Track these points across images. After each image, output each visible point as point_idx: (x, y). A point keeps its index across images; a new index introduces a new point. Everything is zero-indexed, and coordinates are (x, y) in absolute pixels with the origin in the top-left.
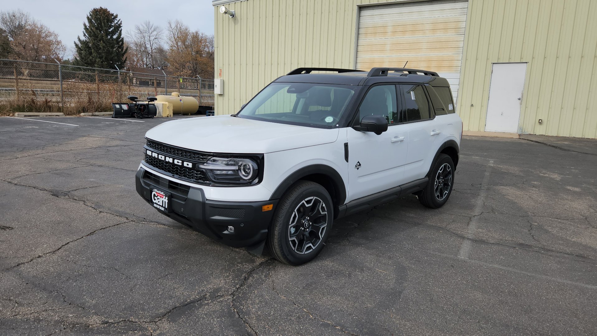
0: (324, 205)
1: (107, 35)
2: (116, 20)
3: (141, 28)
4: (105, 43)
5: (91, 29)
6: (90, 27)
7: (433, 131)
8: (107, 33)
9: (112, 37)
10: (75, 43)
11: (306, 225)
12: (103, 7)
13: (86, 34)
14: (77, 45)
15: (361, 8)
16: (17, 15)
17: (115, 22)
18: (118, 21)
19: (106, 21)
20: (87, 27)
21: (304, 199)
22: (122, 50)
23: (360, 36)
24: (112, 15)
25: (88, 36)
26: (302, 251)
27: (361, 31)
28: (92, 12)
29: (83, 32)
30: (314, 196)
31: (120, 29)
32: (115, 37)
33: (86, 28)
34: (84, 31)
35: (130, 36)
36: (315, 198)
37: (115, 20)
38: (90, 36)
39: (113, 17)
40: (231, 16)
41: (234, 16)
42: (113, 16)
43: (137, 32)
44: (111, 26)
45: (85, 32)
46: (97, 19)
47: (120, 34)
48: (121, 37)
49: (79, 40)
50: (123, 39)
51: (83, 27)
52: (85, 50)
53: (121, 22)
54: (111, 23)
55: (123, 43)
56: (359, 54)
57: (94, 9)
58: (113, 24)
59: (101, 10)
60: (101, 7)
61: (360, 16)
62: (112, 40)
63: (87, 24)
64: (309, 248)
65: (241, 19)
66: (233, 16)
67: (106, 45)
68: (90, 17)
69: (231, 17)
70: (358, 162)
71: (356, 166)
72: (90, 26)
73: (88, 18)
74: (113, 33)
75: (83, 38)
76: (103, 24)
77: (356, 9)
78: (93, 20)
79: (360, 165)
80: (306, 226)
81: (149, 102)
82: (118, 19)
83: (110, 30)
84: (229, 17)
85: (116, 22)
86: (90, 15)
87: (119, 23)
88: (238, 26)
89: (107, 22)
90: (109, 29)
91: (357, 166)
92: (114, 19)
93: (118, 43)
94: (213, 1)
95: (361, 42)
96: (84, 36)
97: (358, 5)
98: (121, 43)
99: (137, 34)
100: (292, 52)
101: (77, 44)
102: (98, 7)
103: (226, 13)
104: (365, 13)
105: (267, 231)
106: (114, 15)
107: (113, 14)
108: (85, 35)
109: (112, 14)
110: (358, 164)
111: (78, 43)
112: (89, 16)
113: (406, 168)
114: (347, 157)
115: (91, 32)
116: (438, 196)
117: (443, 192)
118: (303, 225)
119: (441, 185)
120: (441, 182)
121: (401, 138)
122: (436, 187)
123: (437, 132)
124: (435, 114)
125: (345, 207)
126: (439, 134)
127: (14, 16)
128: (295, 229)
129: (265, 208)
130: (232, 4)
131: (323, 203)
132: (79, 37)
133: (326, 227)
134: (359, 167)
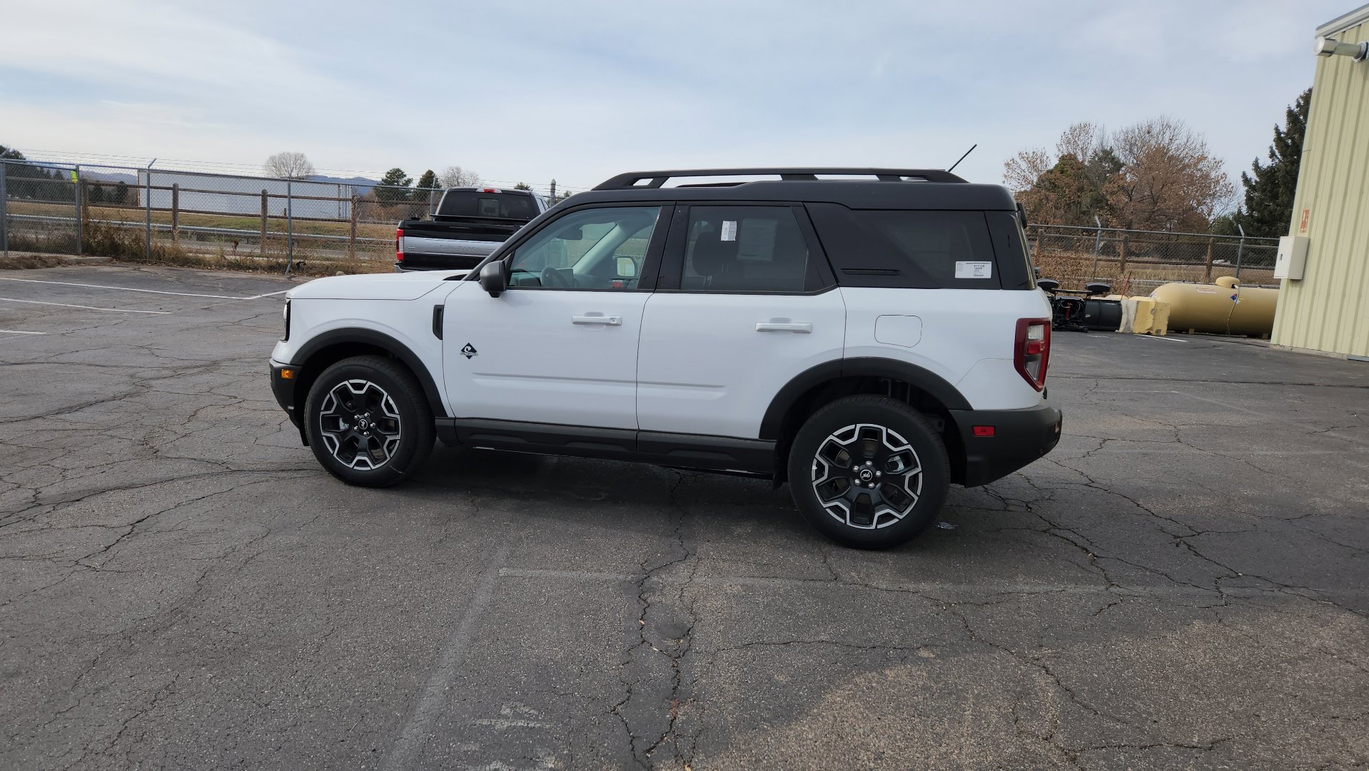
0: (391, 402)
6: (1287, 134)
7: (776, 320)
10: (1244, 175)
11: (363, 425)
13: (1277, 152)
14: (1247, 181)
21: (348, 380)
25: (1279, 157)
26: (349, 463)
29: (1271, 147)
30: (368, 380)
33: (1280, 139)
34: (1274, 144)
36: (369, 383)
40: (1356, 58)
41: (1364, 58)
45: (1274, 148)
49: (1256, 166)
51: (1273, 135)
52: (1264, 191)
63: (1283, 128)
64: (365, 464)
66: (1363, 55)
69: (1356, 61)
70: (469, 345)
71: (463, 350)
72: (1289, 130)
73: (1290, 113)
75: (1266, 162)
79: (473, 350)
80: (363, 427)
81: (1089, 294)
84: (1351, 62)
91: (465, 350)
94: (1319, 28)
96: (1271, 157)
101: (1249, 177)
103: (1328, 53)
108: (1272, 155)
110: (469, 348)
111: (1253, 176)
113: (643, 390)
114: (438, 329)
115: (1287, 145)
116: (836, 509)
117: (876, 508)
118: (357, 422)
119: (864, 484)
120: (862, 475)
121: (606, 318)
122: (817, 478)
123: (794, 324)
124: (837, 281)
125: (451, 423)
126: (807, 332)
127: (1149, 133)
128: (347, 426)
129: (284, 374)
130: (1366, 24)
131: (389, 398)
132: (1256, 161)
133: (397, 443)
134: (471, 354)
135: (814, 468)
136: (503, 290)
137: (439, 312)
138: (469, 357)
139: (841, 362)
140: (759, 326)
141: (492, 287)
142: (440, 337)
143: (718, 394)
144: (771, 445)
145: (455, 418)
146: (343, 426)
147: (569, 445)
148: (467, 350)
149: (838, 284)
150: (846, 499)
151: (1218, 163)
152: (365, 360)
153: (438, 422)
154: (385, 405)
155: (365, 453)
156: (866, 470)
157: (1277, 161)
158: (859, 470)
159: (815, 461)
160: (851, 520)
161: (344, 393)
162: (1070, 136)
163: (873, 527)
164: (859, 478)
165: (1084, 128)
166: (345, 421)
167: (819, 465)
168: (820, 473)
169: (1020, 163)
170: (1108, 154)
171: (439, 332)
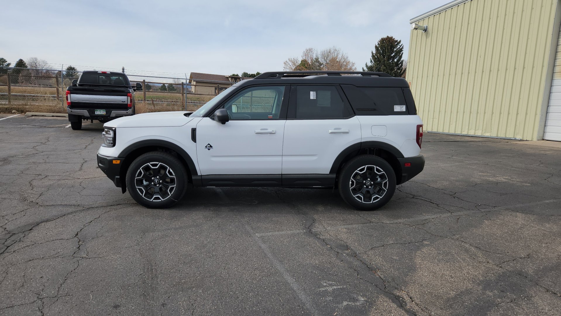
0: (171, 171)
1: (389, 59)
2: (399, 45)
4: (386, 66)
5: (377, 56)
6: (375, 54)
7: (336, 129)
8: (389, 58)
9: (393, 60)
12: (389, 36)
13: (373, 60)
17: (398, 48)
18: (401, 46)
19: (389, 47)
20: (374, 55)
21: (149, 162)
22: (401, 72)
24: (397, 41)
25: (373, 62)
26: (150, 199)
28: (380, 41)
29: (371, 59)
31: (401, 53)
32: (396, 60)
34: (372, 57)
36: (160, 163)
37: (398, 45)
38: (375, 62)
39: (396, 43)
41: (426, 31)
44: (393, 52)
45: (372, 59)
46: (382, 47)
47: (401, 57)
48: (401, 60)
49: (367, 66)
50: (402, 61)
51: (371, 55)
53: (403, 46)
54: (394, 48)
55: (402, 65)
57: (382, 39)
58: (395, 50)
59: (387, 38)
60: (388, 36)
62: (393, 63)
63: (374, 52)
64: (157, 198)
65: (432, 33)
66: (425, 30)
67: (386, 68)
68: (378, 46)
69: (423, 32)
70: (209, 144)
71: (206, 147)
72: (376, 53)
73: (376, 47)
74: (394, 57)
75: (369, 64)
76: (387, 50)
78: (379, 48)
79: (211, 146)
80: (156, 183)
82: (400, 44)
83: (392, 55)
84: (422, 32)
85: (399, 46)
86: (378, 44)
87: (401, 48)
88: (429, 40)
89: (391, 48)
90: (392, 54)
91: (207, 147)
92: (397, 44)
93: (397, 65)
98: (400, 65)
100: (477, 59)
101: (364, 69)
102: (385, 36)
103: (416, 29)
105: (119, 177)
106: (398, 41)
107: (397, 40)
108: (371, 61)
109: (396, 41)
110: (209, 146)
113: (285, 158)
114: (194, 138)
115: (376, 58)
116: (358, 197)
117: (372, 195)
118: (153, 181)
119: (367, 187)
120: (367, 184)
121: (270, 130)
122: (352, 187)
123: (342, 130)
125: (200, 178)
126: (348, 133)
127: (330, 52)
128: (147, 183)
129: (114, 162)
130: (426, 20)
131: (170, 169)
132: (366, 64)
133: (175, 188)
134: (210, 148)
135: (350, 183)
136: (228, 121)
137: (194, 131)
138: (209, 149)
139: (361, 143)
140: (330, 131)
141: (223, 120)
142: (195, 142)
143: (315, 158)
144: (334, 176)
145: (201, 176)
146: (145, 183)
147: (253, 183)
148: (208, 146)
149: (355, 114)
150: (362, 193)
151: (353, 64)
152: (157, 153)
153: (194, 177)
154: (168, 172)
155: (158, 194)
156: (368, 182)
157: (373, 64)
158: (366, 182)
159: (351, 180)
160: (364, 201)
161: (147, 169)
162: (306, 53)
163: (372, 202)
164: (366, 185)
165: (310, 50)
166: (146, 181)
167: (352, 181)
168: (352, 185)
169: (289, 62)
170: (317, 60)
171: (195, 140)
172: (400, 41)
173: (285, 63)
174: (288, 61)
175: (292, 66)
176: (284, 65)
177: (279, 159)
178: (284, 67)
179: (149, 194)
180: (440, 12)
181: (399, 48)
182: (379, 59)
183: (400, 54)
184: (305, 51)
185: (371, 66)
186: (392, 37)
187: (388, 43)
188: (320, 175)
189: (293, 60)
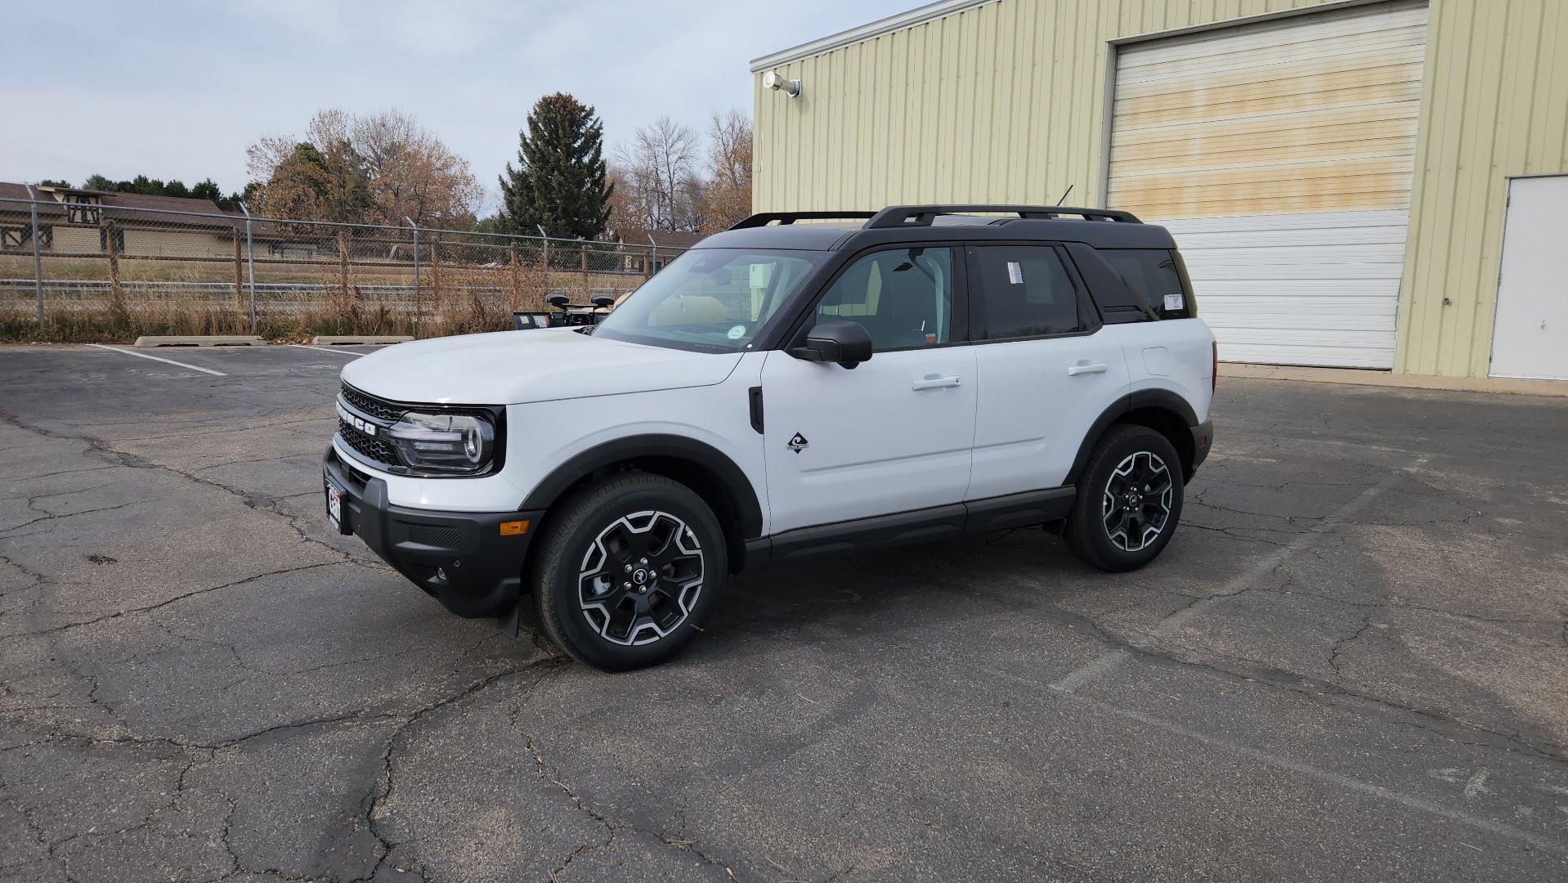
0: (690, 533)
1: (569, 156)
2: (591, 120)
3: (649, 134)
4: (563, 175)
5: (537, 145)
6: (532, 140)
7: (1081, 363)
8: (570, 152)
9: (579, 160)
10: (500, 178)
11: (640, 578)
12: (563, 93)
13: (525, 158)
14: (503, 184)
15: (1119, 48)
16: (390, 123)
17: (588, 126)
18: (595, 123)
19: (567, 124)
20: (528, 141)
21: (624, 514)
22: (601, 191)
23: (1119, 122)
24: (583, 109)
25: (528, 162)
26: (626, 639)
27: (1121, 108)
28: (540, 105)
29: (519, 152)
30: (656, 509)
31: (598, 141)
32: (586, 160)
33: (525, 145)
34: (521, 149)
35: (623, 155)
36: (659, 513)
37: (589, 121)
38: (532, 161)
39: (583, 114)
40: (792, 93)
41: (798, 94)
42: (584, 111)
43: (639, 144)
44: (577, 137)
45: (522, 152)
46: (548, 121)
47: (598, 152)
48: (601, 158)
49: (510, 171)
50: (603, 163)
51: (519, 141)
52: (521, 195)
53: (601, 123)
54: (579, 127)
55: (603, 174)
56: (1116, 169)
57: (545, 99)
58: (582, 131)
59: (558, 99)
60: (559, 94)
61: (1116, 70)
62: (580, 167)
63: (528, 134)
64: (649, 633)
65: (815, 100)
66: (796, 92)
67: (566, 179)
68: (534, 117)
69: (791, 96)
70: (798, 435)
71: (790, 444)
72: (533, 137)
73: (530, 119)
74: (583, 150)
75: (518, 167)
76: (560, 131)
77: (1104, 51)
78: (540, 125)
79: (804, 441)
80: (639, 581)
81: (595, 308)
82: (594, 117)
83: (576, 145)
84: (788, 97)
85: (590, 123)
86: (536, 113)
87: (596, 127)
88: (808, 116)
89: (571, 126)
90: (574, 142)
91: (793, 443)
92: (585, 117)
93: (592, 173)
94: (751, 62)
95: (1120, 137)
96: (520, 162)
97: (1109, 42)
98: (599, 173)
99: (640, 151)
100: (936, 173)
101: (505, 181)
102: (552, 93)
103: (777, 87)
104: (1130, 60)
105: (518, 581)
106: (587, 108)
107: (585, 107)
108: (522, 160)
109: (581, 106)
110: (799, 439)
111: (507, 178)
112: (532, 115)
114: (757, 421)
115: (534, 152)
116: (1119, 539)
117: (1142, 529)
118: (629, 577)
119: (1131, 510)
120: (1131, 501)
121: (948, 379)
122: (1107, 512)
123: (1093, 366)
124: (1102, 320)
125: (768, 542)
126: (1102, 372)
127: (384, 126)
128: (607, 585)
129: (506, 529)
130: (796, 65)
131: (687, 528)
132: (509, 165)
133: (700, 588)
134: (800, 446)
135: (1105, 503)
136: (867, 357)
137: (756, 395)
138: (798, 451)
139: (1130, 397)
140: (1073, 370)
141: (851, 354)
142: (762, 431)
143: (1039, 446)
144: (1073, 489)
145: (773, 535)
146: (601, 588)
147: (900, 537)
148: (796, 441)
150: (1123, 527)
153: (750, 545)
154: (681, 540)
155: (649, 617)
156: (1133, 496)
157: (526, 165)
158: (1129, 498)
159: (1105, 497)
160: (1128, 546)
161: (618, 537)
163: (1143, 547)
164: (1128, 506)
165: (334, 115)
166: (603, 581)
167: (1109, 500)
168: (1108, 508)
169: (265, 150)
170: (346, 146)
171: (759, 423)
172: (592, 109)
173: (250, 152)
174: (260, 145)
175: (274, 160)
176: (247, 158)
177: (963, 459)
178: (249, 165)
179: (620, 625)
180: (830, 50)
181: (592, 127)
182: (542, 153)
183: (594, 143)
184: (317, 119)
185: (524, 173)
186: (570, 97)
187: (561, 112)
188: (1044, 492)
189: (277, 142)
